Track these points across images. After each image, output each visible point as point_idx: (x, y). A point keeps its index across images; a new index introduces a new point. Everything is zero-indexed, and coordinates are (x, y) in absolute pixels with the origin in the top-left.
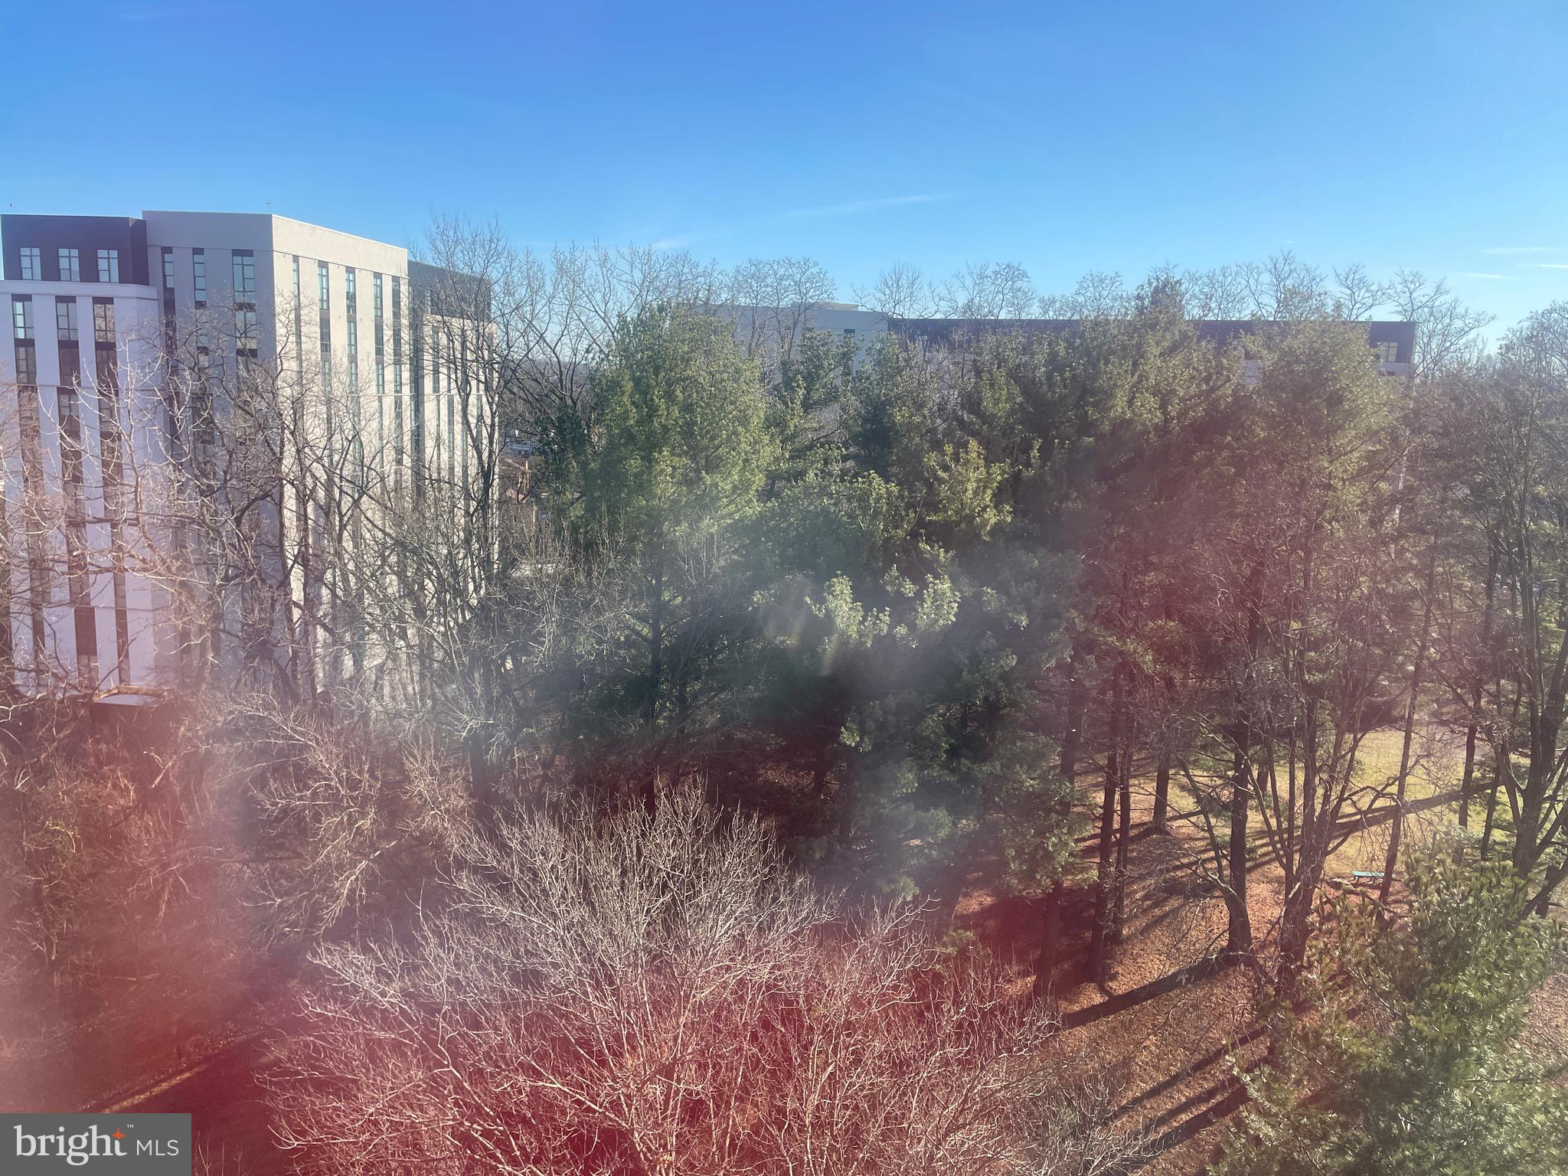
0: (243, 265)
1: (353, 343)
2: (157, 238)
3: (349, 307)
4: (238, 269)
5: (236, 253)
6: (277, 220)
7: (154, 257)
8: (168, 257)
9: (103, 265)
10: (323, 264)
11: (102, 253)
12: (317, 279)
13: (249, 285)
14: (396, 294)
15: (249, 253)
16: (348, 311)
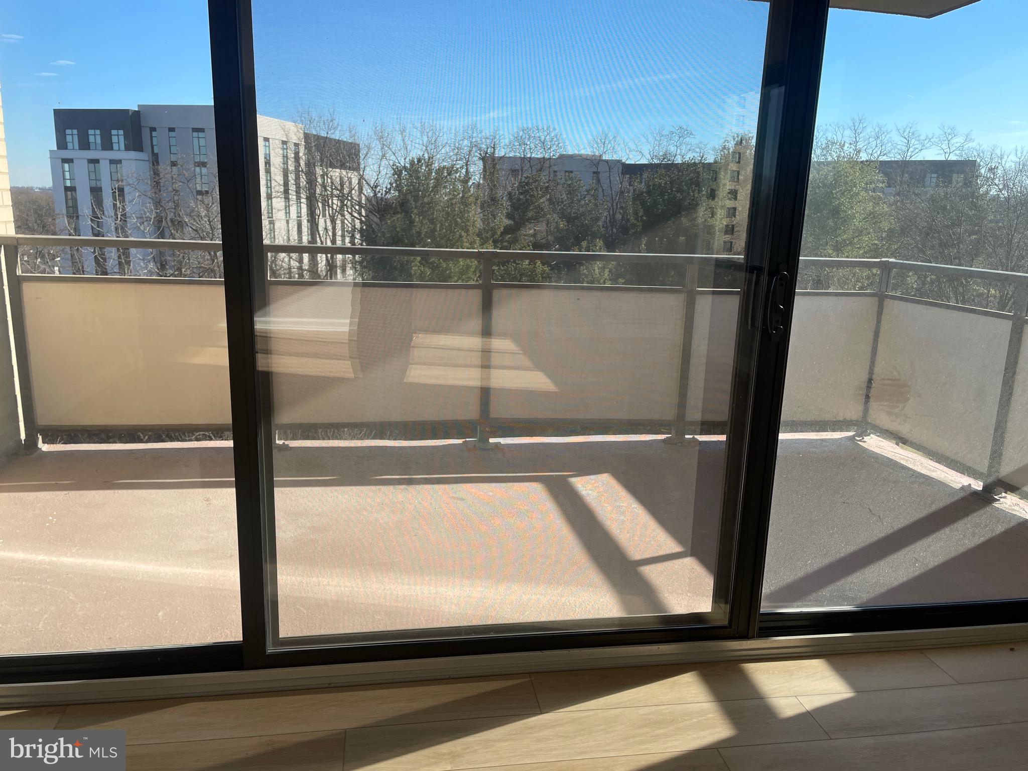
0: (199, 138)
2: (146, 123)
3: (266, 164)
4: (196, 140)
5: (195, 130)
7: (146, 133)
8: (154, 134)
9: (114, 139)
11: (114, 132)
13: (203, 150)
14: (297, 154)
15: (202, 130)
16: (266, 166)
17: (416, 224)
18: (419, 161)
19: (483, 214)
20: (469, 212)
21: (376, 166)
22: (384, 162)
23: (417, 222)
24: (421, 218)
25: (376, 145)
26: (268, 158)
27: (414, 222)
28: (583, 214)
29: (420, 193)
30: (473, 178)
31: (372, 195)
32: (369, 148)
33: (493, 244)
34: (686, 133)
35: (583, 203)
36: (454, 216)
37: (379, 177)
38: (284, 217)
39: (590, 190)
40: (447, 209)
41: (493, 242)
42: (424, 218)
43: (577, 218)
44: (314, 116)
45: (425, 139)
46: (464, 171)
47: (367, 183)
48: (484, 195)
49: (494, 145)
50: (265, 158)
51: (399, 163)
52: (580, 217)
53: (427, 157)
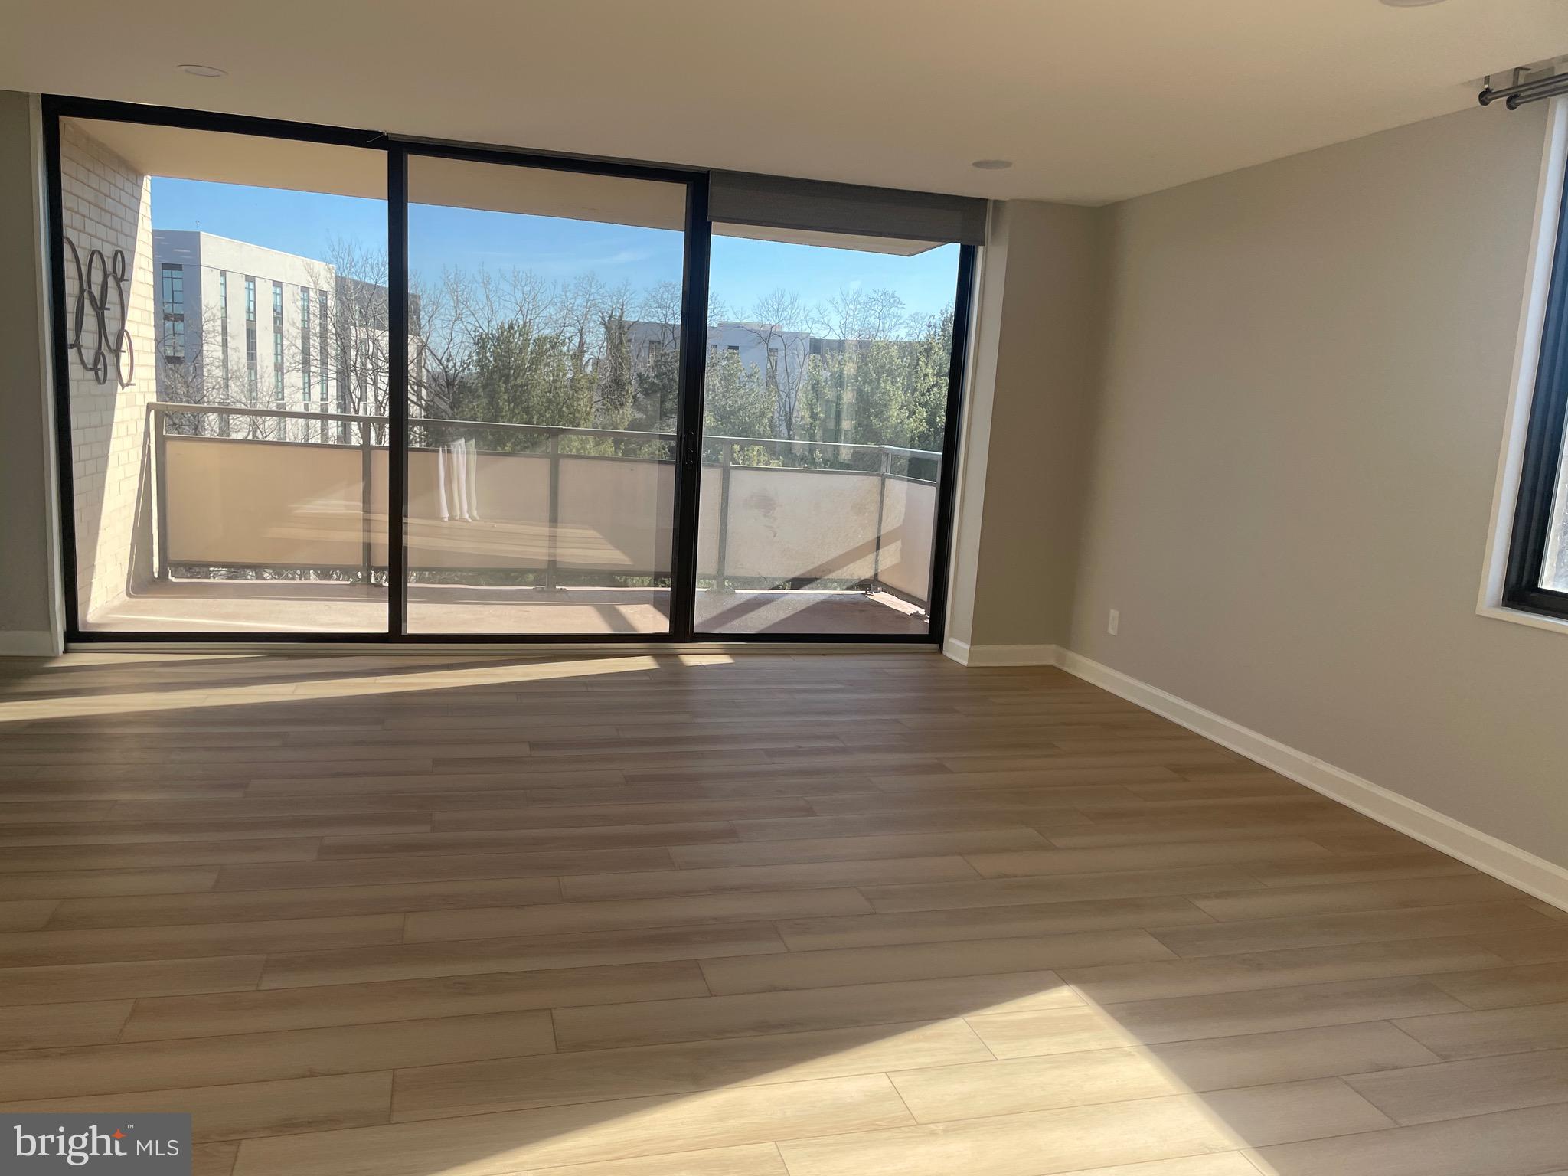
0: (172, 278)
1: (279, 353)
3: (275, 319)
4: (167, 282)
5: (167, 266)
6: (205, 237)
10: (250, 279)
12: (245, 292)
13: (178, 297)
14: (324, 307)
15: (179, 267)
16: (275, 323)
17: (504, 414)
18: (511, 327)
19: (603, 403)
20: (579, 399)
21: (447, 331)
22: (459, 325)
23: (506, 411)
24: (512, 405)
25: (447, 301)
26: (279, 311)
27: (502, 412)
28: (742, 408)
29: (512, 371)
30: (590, 351)
31: (439, 370)
32: (437, 304)
33: (613, 444)
34: (892, 300)
35: (743, 392)
36: (558, 404)
37: (451, 345)
38: (301, 399)
39: (752, 375)
40: (548, 394)
41: (613, 441)
42: (517, 405)
43: (733, 413)
44: (357, 255)
45: (519, 295)
46: (576, 340)
47: (433, 354)
48: (605, 377)
49: (623, 305)
50: (275, 310)
51: (481, 327)
52: (738, 411)
53: (521, 323)
